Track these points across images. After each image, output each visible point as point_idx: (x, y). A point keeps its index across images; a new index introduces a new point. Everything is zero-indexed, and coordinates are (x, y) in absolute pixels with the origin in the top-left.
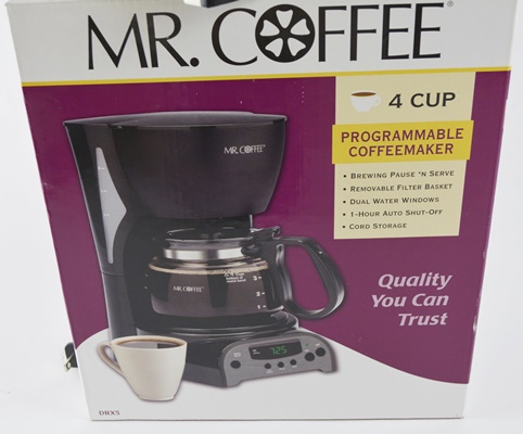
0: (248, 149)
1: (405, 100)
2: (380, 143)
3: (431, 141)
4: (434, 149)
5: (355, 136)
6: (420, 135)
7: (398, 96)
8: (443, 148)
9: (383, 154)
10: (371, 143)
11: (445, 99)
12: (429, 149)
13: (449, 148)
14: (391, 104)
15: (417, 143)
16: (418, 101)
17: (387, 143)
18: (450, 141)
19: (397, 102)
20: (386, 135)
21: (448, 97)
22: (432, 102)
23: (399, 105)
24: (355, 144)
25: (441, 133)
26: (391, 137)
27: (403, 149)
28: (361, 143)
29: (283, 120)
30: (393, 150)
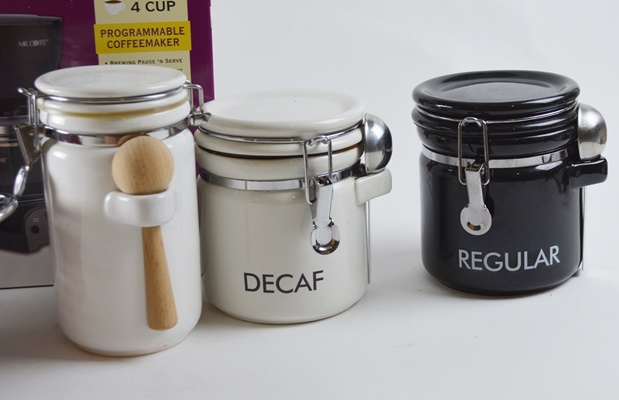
0: (36, 43)
1: (142, 6)
2: (128, 38)
3: (163, 37)
4: (166, 42)
5: (110, 33)
6: (155, 32)
7: (137, 3)
8: (172, 42)
9: (131, 46)
10: (122, 38)
11: (169, 6)
12: (162, 42)
13: (176, 42)
14: (132, 9)
15: (154, 38)
16: (150, 7)
17: (132, 38)
18: (176, 36)
19: (136, 7)
20: (132, 32)
21: (170, 4)
22: (161, 7)
23: (138, 10)
24: (110, 38)
25: (169, 31)
26: (135, 33)
27: (144, 42)
28: (115, 38)
29: (58, 21)
30: (138, 44)
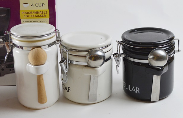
0: (2, 15)
1: (34, 5)
2: (30, 14)
3: (41, 14)
4: (42, 16)
5: (25, 13)
6: (38, 12)
7: (33, 4)
8: (43, 16)
9: (31, 17)
10: (28, 14)
11: (42, 5)
12: (41, 16)
13: (45, 16)
15: (38, 14)
16: (37, 5)
17: (31, 14)
18: (45, 14)
19: (32, 5)
20: (31, 12)
21: (43, 4)
22: (40, 5)
23: (33, 6)
24: (25, 14)
25: (43, 12)
26: (32, 13)
27: (35, 16)
28: (26, 14)
29: (9, 9)
30: (33, 16)
